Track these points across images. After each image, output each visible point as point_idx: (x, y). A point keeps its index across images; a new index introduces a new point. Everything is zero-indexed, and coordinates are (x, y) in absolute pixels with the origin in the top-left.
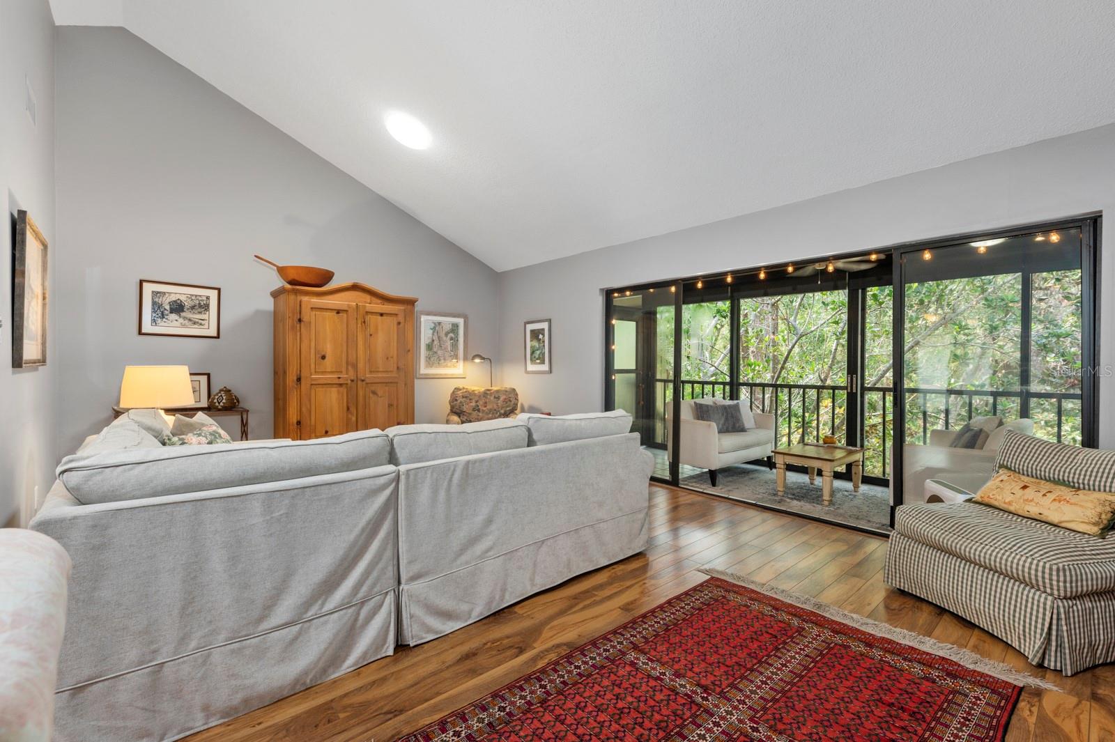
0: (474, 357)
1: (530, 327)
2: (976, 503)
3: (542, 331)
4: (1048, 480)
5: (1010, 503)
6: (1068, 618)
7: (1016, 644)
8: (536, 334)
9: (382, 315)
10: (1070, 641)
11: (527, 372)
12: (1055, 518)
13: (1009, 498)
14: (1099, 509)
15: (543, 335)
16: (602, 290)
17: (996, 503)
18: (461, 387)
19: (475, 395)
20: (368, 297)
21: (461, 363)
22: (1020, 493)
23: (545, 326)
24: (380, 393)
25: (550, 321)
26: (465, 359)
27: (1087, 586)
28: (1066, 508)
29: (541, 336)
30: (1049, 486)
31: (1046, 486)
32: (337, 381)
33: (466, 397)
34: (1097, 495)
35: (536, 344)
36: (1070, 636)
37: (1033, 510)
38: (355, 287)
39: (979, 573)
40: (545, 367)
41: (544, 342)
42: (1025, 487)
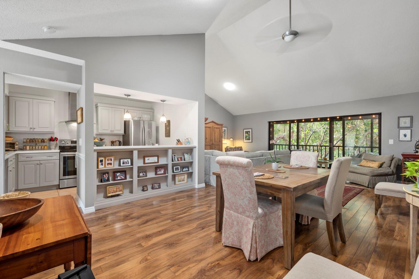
0: (230, 138)
1: (245, 131)
2: (359, 165)
3: (249, 132)
4: (371, 161)
5: (364, 165)
6: (372, 179)
7: (364, 185)
8: (247, 132)
9: (217, 128)
10: (372, 183)
11: (244, 142)
12: (372, 166)
13: (364, 164)
14: (379, 164)
15: (250, 133)
16: (268, 122)
17: (362, 165)
18: (228, 146)
19: (233, 148)
20: (214, 124)
21: (226, 139)
22: (366, 163)
23: (250, 130)
24: (216, 147)
25: (252, 129)
26: (227, 139)
27: (375, 174)
28: (373, 164)
29: (249, 133)
30: (371, 162)
31: (370, 162)
32: (209, 144)
33: (231, 149)
34: (378, 162)
35: (247, 135)
36: (372, 182)
37: (368, 165)
38: (213, 122)
39: (359, 175)
40: (250, 141)
41: (250, 134)
42: (367, 162)
